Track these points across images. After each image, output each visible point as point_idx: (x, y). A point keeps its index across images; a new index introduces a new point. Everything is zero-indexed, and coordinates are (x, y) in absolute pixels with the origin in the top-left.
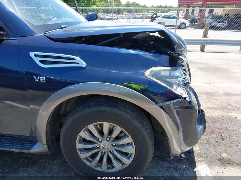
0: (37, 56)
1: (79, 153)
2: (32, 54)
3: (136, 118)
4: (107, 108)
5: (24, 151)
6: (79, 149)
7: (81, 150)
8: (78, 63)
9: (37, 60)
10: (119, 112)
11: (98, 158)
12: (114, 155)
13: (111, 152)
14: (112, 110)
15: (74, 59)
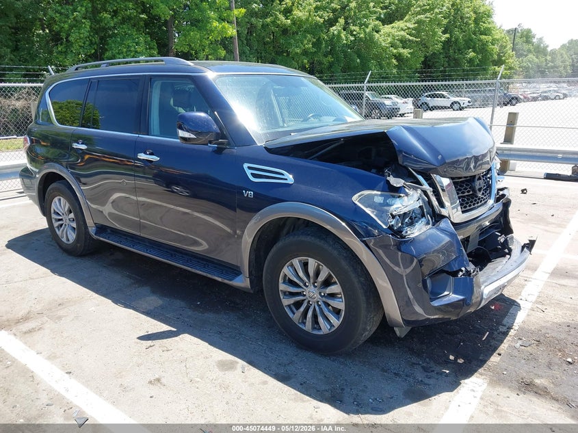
0: (249, 168)
1: (282, 297)
2: (246, 166)
3: (345, 257)
4: (313, 238)
5: (226, 281)
6: (281, 291)
7: (284, 293)
8: (286, 179)
9: (249, 172)
10: (326, 246)
11: (302, 309)
12: (321, 309)
13: (319, 306)
14: (317, 242)
15: (283, 175)
